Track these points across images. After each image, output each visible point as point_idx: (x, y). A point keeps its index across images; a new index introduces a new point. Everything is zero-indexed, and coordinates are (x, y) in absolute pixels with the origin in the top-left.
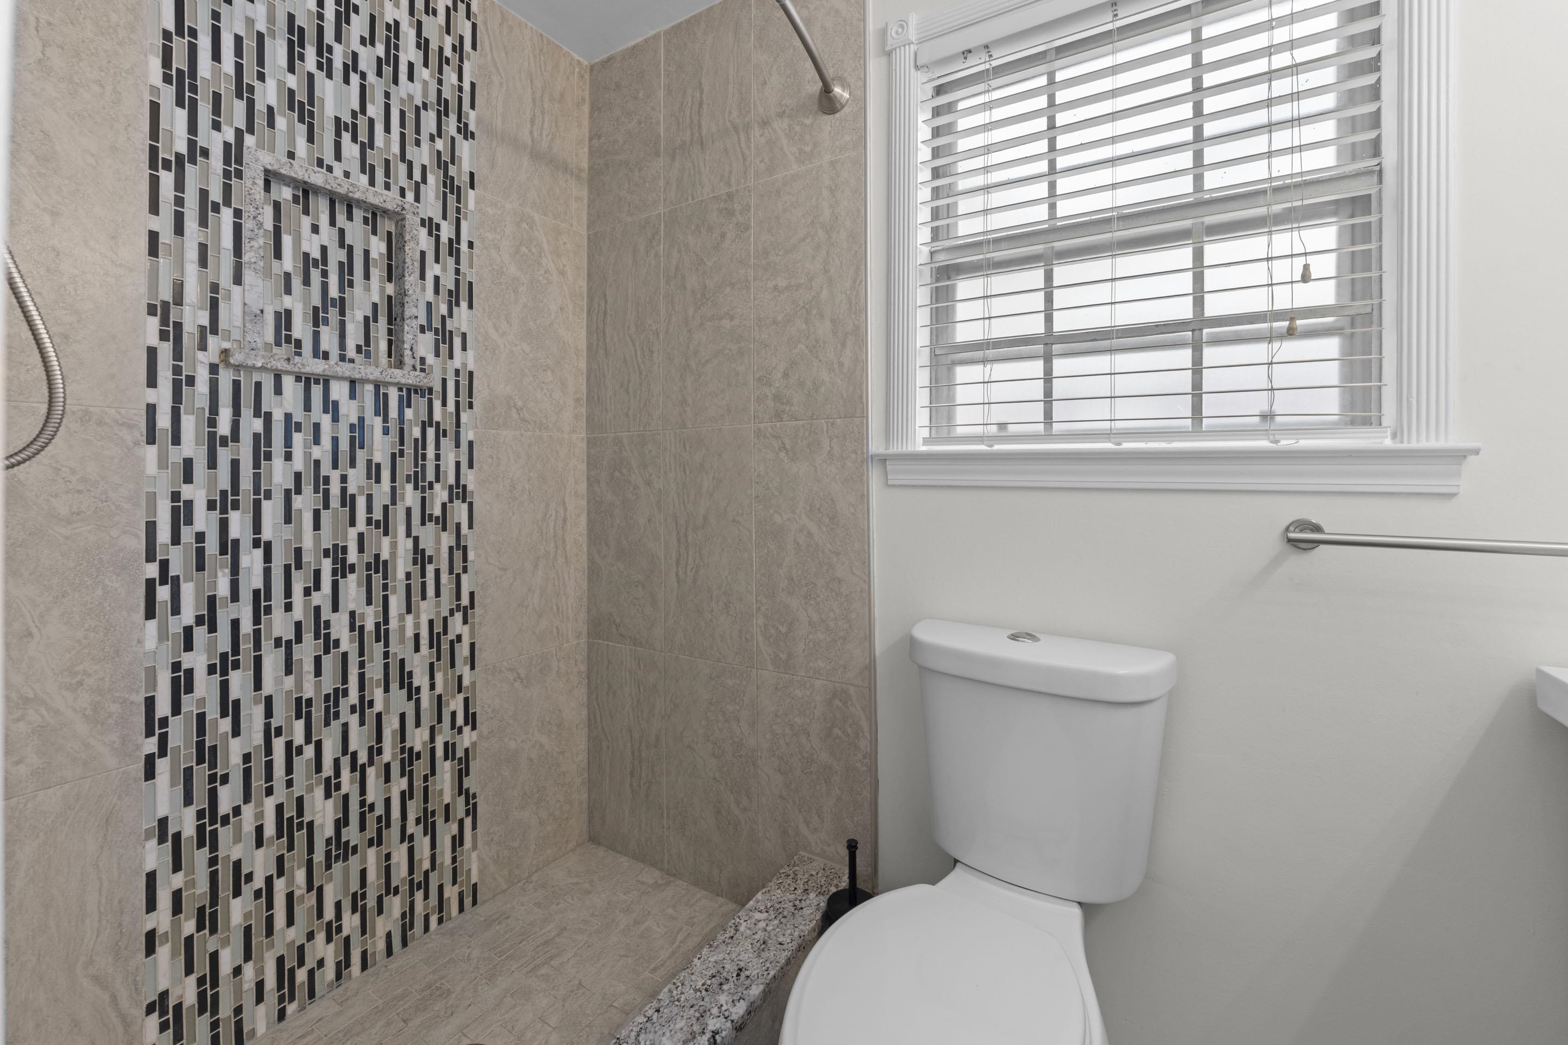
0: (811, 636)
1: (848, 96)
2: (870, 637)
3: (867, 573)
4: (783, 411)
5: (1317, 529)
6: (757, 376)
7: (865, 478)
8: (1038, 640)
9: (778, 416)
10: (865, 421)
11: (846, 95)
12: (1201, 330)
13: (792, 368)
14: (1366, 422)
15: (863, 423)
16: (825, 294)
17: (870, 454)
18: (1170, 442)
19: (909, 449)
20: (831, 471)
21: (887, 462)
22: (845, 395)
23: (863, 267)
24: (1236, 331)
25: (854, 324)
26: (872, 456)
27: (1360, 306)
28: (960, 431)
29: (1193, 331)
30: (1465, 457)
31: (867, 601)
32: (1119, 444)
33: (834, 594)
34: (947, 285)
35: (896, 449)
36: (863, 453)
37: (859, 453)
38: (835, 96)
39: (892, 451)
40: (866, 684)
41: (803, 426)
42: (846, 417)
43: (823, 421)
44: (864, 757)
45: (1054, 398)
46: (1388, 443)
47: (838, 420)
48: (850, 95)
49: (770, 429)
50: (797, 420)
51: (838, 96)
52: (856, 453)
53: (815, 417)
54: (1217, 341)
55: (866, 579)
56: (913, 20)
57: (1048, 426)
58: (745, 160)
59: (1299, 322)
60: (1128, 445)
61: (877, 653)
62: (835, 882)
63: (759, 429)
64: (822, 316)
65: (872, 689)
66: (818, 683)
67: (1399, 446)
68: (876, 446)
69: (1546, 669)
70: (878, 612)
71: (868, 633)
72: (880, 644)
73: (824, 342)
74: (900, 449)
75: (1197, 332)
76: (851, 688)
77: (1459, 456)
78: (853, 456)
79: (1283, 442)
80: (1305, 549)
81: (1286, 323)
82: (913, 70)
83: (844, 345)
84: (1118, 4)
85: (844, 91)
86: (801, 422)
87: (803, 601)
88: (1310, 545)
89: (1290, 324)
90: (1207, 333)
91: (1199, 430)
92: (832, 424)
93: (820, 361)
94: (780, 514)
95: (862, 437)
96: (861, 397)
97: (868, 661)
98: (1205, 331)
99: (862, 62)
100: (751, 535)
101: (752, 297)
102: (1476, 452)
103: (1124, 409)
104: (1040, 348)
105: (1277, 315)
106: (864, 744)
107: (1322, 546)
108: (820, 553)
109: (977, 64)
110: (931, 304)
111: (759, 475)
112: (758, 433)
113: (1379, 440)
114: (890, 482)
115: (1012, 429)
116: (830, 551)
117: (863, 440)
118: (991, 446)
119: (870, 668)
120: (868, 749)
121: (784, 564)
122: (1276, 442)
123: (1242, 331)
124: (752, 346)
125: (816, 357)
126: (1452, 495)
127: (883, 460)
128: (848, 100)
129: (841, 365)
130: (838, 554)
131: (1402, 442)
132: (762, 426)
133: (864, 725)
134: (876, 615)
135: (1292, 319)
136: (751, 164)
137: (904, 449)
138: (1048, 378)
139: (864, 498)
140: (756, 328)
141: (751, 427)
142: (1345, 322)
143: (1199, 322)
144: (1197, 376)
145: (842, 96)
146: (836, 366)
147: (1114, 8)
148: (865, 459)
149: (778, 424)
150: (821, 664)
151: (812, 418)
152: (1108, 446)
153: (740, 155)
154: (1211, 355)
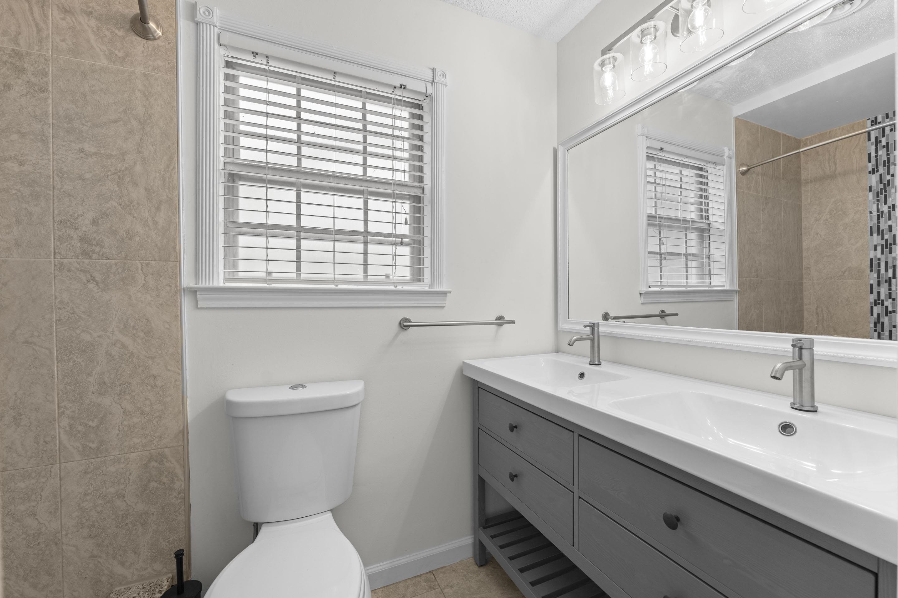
0: (125, 423)
1: (161, 34)
2: (183, 412)
3: (180, 367)
4: (93, 251)
5: (409, 321)
6: (58, 219)
7: (179, 304)
8: (306, 387)
9: (86, 254)
10: (178, 265)
11: (159, 33)
12: (367, 236)
13: (103, 218)
14: (419, 280)
15: (176, 266)
16: (138, 168)
17: (183, 287)
18: (358, 285)
19: (215, 285)
20: (145, 299)
21: (198, 293)
22: (159, 245)
23: (176, 158)
24: (380, 239)
25: (167, 196)
26: (184, 288)
27: (417, 237)
28: (241, 275)
29: (364, 236)
30: (447, 294)
31: (181, 387)
32: (337, 286)
33: (149, 387)
34: (233, 186)
35: (203, 284)
36: (176, 286)
37: (173, 286)
38: (150, 28)
39: (200, 285)
40: (181, 443)
41: (116, 265)
42: (160, 261)
43: (137, 262)
44: (179, 493)
45: (301, 260)
46: (427, 289)
47: (153, 262)
48: (163, 33)
49: (76, 265)
50: (109, 259)
51: (152, 30)
52: (170, 286)
53: (129, 258)
54: (373, 243)
55: (180, 372)
56: (217, 13)
57: (298, 274)
58: (39, 30)
59: (404, 240)
60: (341, 287)
61: (189, 421)
62: (157, 590)
63: (62, 264)
64: (136, 184)
65: (185, 445)
66: (133, 456)
67: (431, 290)
68: (187, 281)
69: (466, 361)
70: (189, 393)
71: (181, 409)
72: (191, 414)
73: (138, 204)
74: (207, 284)
75: (365, 237)
76: (166, 450)
77: (445, 294)
78: (168, 288)
79: (398, 287)
80: (406, 329)
81: (400, 239)
82: (216, 44)
83: (158, 209)
84: (337, 74)
85: (158, 29)
86: (113, 261)
87: (117, 398)
88: (407, 327)
89: (402, 240)
90: (369, 238)
91: (366, 281)
92: (147, 265)
93: (134, 217)
94: (90, 333)
95: (176, 275)
96: (174, 248)
97: (182, 427)
98: (368, 237)
99: (174, 16)
100: (51, 353)
101: (51, 151)
102: (450, 292)
103: (339, 269)
104: (294, 233)
105: (396, 236)
106: (178, 485)
107: (411, 328)
108: (134, 359)
109: (260, 63)
110: (224, 195)
111: (61, 302)
112: (61, 267)
113: (424, 287)
114: (199, 306)
115: (274, 275)
116: (146, 356)
117: (176, 277)
118: (270, 284)
119: (184, 432)
120: (183, 486)
121: (94, 373)
122: (396, 287)
123: (381, 239)
124: (51, 193)
125: (130, 214)
126: (444, 307)
127: (194, 292)
128: (160, 37)
129: (156, 223)
130: (153, 358)
131: (432, 288)
132: (65, 261)
133: (179, 471)
134: (188, 395)
135: (402, 238)
136: (47, 37)
137: (211, 285)
138: (298, 249)
139: (178, 317)
140: (56, 178)
141: (50, 262)
142: (412, 242)
143: (365, 233)
144: (365, 256)
145: (156, 32)
146: (151, 224)
147: (335, 75)
148: (179, 291)
149: (86, 261)
150: (136, 440)
151: (125, 258)
152: (332, 287)
153: (33, 23)
154: (371, 248)
